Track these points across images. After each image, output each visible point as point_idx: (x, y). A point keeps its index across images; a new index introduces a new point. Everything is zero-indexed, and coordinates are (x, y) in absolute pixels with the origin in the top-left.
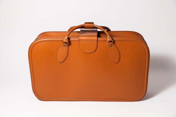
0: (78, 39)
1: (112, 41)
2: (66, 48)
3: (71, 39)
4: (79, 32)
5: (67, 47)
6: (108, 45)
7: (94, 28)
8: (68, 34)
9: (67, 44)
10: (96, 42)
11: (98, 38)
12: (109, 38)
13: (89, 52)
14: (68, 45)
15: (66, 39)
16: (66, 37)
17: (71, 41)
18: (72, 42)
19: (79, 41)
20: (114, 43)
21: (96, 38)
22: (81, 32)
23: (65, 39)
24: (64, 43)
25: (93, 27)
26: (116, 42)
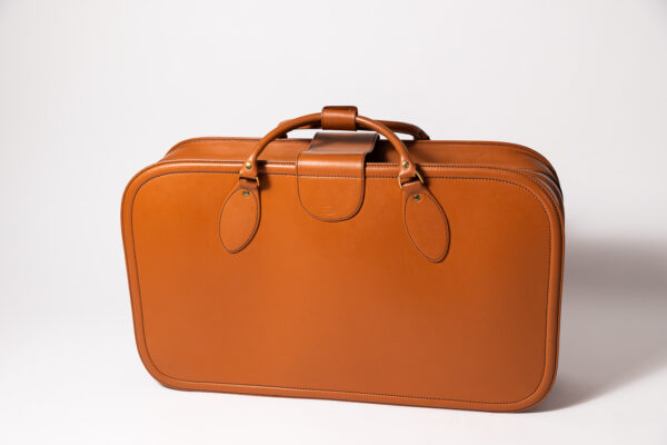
0: (293, 167)
1: (416, 179)
2: (251, 197)
3: (268, 166)
4: (308, 141)
5: (256, 193)
6: (404, 193)
7: (358, 126)
8: (258, 147)
9: (254, 185)
10: (359, 179)
11: (365, 166)
12: (406, 166)
13: (332, 215)
14: (260, 189)
15: (248, 164)
16: (251, 159)
17: (268, 171)
18: (273, 178)
19: (298, 172)
20: (426, 184)
21: (359, 165)
22: (316, 142)
23: (247, 166)
24: (244, 181)
25: (353, 123)
26: (433, 181)
